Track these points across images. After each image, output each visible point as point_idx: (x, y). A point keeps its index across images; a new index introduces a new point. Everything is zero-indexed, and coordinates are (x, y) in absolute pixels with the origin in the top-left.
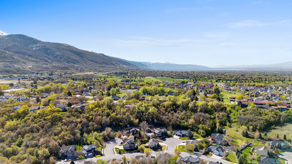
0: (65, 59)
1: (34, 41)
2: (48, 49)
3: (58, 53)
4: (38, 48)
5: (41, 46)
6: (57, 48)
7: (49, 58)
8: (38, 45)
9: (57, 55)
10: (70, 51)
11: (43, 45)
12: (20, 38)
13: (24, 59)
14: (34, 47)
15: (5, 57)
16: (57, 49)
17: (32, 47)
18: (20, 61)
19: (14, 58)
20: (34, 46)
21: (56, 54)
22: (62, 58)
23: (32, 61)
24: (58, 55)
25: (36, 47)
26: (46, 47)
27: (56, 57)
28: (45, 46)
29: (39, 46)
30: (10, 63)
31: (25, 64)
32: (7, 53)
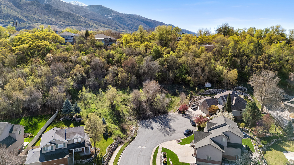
0: (135, 27)
1: (110, 11)
2: (120, 18)
3: (130, 22)
4: (112, 17)
5: (115, 15)
6: (129, 18)
7: (120, 26)
8: (112, 14)
9: (128, 24)
10: (141, 21)
11: (117, 15)
12: (98, 9)
13: (97, 24)
14: (109, 17)
15: (80, 22)
16: (129, 19)
17: (107, 16)
18: (93, 26)
19: (88, 23)
20: (109, 15)
21: (128, 23)
22: (132, 27)
23: (104, 26)
24: (129, 24)
25: (110, 16)
26: (119, 17)
27: (128, 26)
28: (119, 16)
29: (113, 16)
30: (84, 27)
31: (97, 29)
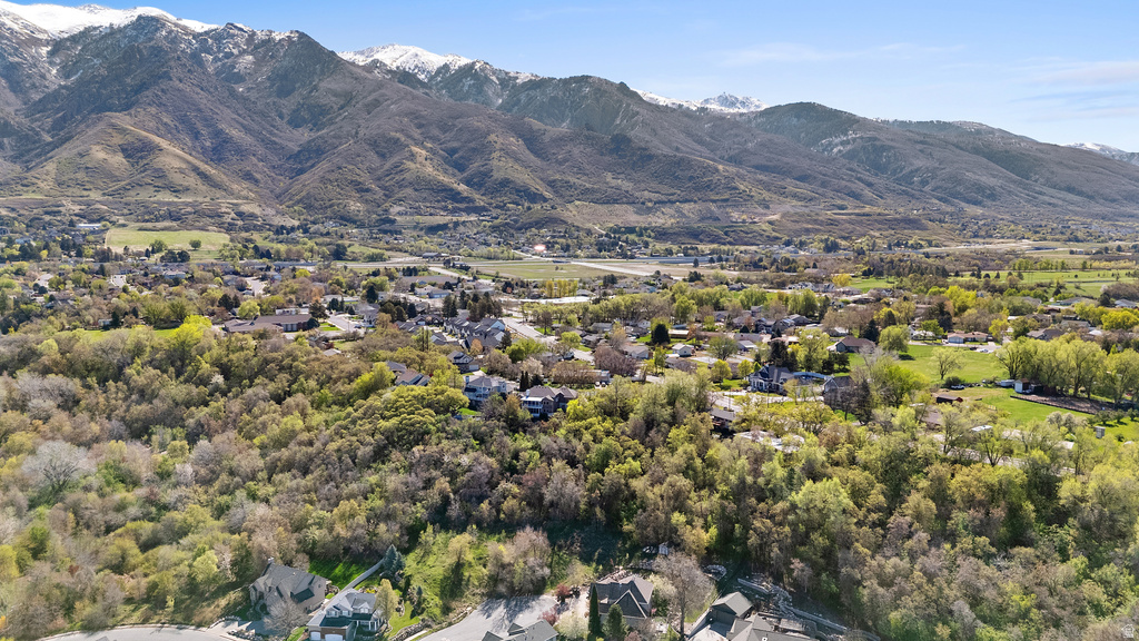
0: (939, 184)
1: (840, 121)
2: (884, 148)
3: (918, 163)
4: (849, 147)
5: (861, 138)
6: (921, 142)
7: (870, 185)
8: (851, 135)
9: (912, 172)
10: (976, 151)
11: (869, 134)
12: (798, 117)
13: (769, 190)
14: (837, 145)
15: (708, 186)
16: (919, 147)
17: (830, 144)
18: (752, 197)
19: (736, 188)
20: (837, 140)
21: (911, 164)
22: (927, 183)
23: (795, 196)
24: (917, 170)
25: (842, 143)
26: (877, 143)
27: (908, 179)
28: (875, 139)
29: (854, 140)
30: (719, 204)
31: (768, 207)
32: (717, 170)
